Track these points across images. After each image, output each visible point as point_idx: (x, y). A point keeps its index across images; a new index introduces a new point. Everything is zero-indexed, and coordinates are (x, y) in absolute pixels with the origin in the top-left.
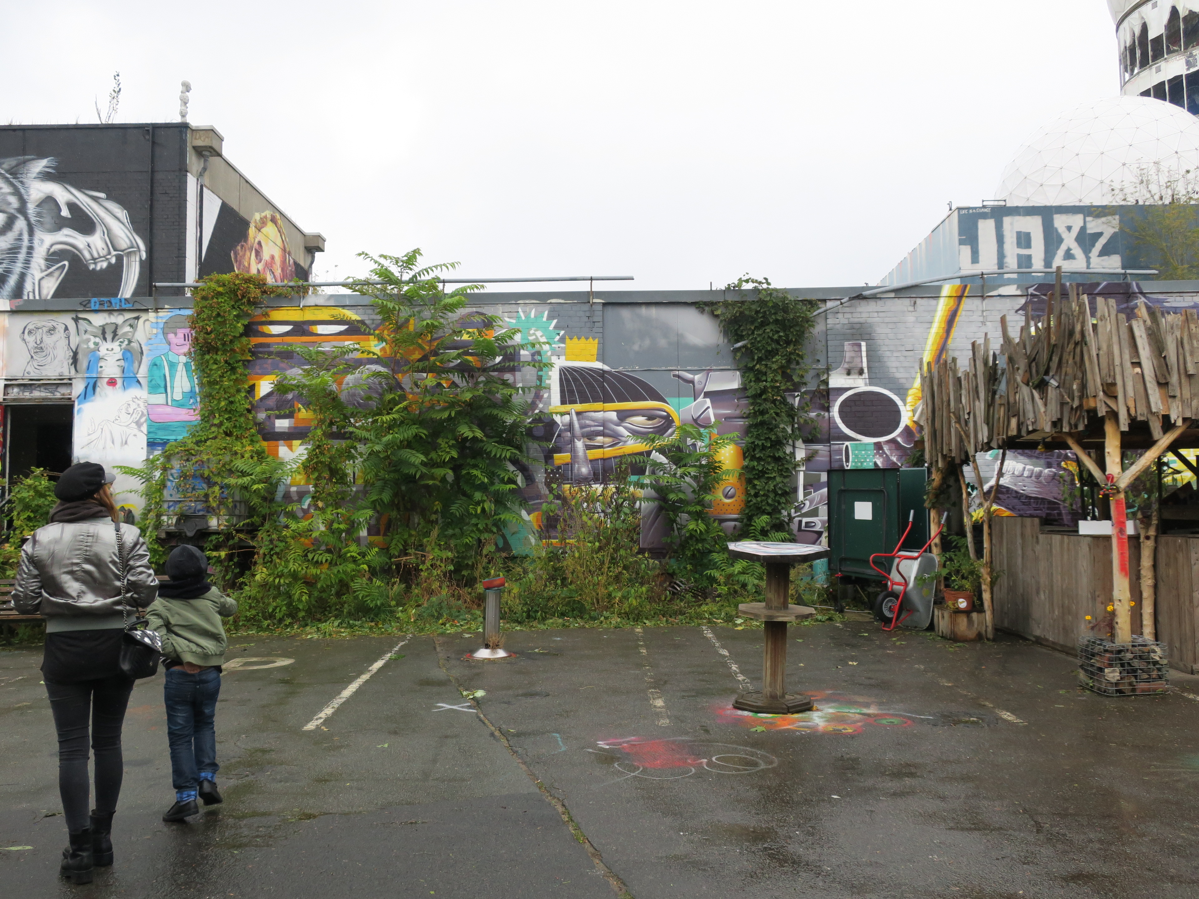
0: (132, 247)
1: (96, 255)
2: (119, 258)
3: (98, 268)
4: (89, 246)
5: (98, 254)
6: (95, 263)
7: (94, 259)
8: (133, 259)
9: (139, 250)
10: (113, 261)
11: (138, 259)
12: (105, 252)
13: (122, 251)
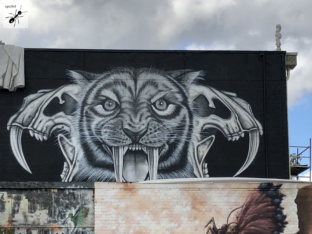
0: (255, 127)
1: (232, 132)
2: (247, 134)
3: (234, 140)
4: (227, 125)
5: (233, 131)
6: (232, 137)
7: (231, 134)
8: (255, 134)
9: (259, 130)
10: (243, 135)
11: (258, 135)
12: (237, 130)
13: (248, 129)
